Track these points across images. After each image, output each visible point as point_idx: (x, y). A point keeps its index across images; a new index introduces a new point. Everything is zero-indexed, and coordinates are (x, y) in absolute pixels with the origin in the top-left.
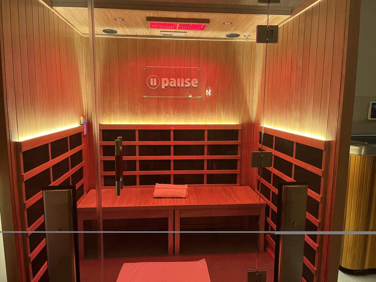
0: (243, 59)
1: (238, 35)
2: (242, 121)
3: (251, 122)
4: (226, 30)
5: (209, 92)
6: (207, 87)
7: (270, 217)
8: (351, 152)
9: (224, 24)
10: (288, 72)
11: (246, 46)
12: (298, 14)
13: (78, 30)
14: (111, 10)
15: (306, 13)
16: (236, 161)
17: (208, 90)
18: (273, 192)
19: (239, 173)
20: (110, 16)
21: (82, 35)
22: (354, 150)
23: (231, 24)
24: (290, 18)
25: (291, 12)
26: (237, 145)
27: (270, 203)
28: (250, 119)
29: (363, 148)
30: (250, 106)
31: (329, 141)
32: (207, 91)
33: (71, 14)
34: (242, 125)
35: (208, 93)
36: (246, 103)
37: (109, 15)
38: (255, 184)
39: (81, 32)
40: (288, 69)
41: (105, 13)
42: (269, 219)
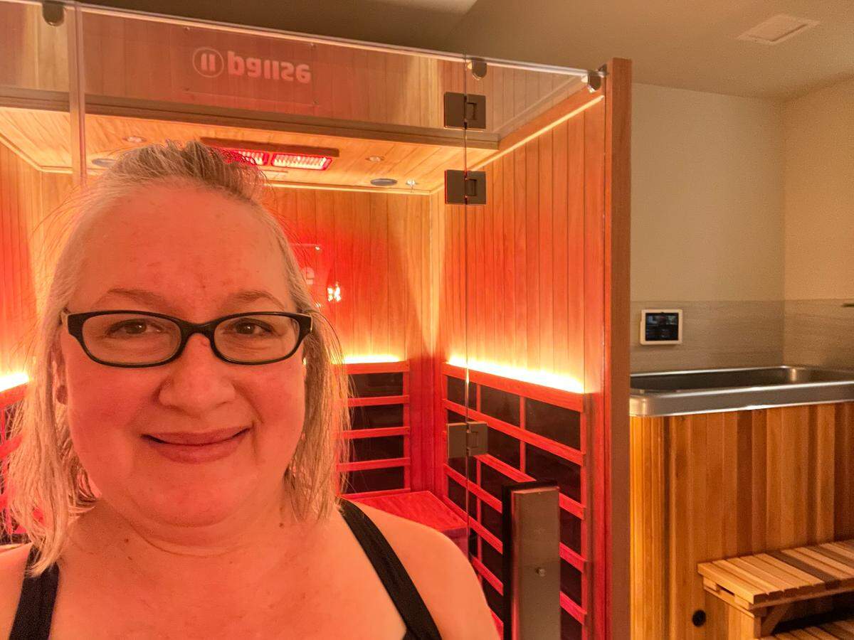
0: (405, 229)
1: (394, 182)
2: (408, 354)
3: (428, 355)
4: (370, 170)
5: (335, 294)
6: (331, 282)
7: (480, 555)
8: (633, 412)
9: (368, 159)
10: (499, 255)
11: (410, 202)
12: (511, 149)
13: (29, 157)
14: (118, 120)
15: (526, 148)
16: (400, 438)
17: (334, 288)
18: (482, 502)
19: (409, 464)
20: (114, 132)
21: (39, 169)
22: (637, 407)
23: (382, 160)
24: (495, 154)
25: (499, 144)
26: (401, 406)
27: (477, 525)
28: (425, 348)
29: (643, 402)
30: (425, 324)
31: (591, 395)
32: (330, 291)
33: (15, 122)
34: (411, 363)
35: (333, 295)
36: (415, 316)
37: (111, 129)
38: (443, 486)
39: (36, 163)
40: (499, 252)
41: (101, 125)
42: (476, 560)
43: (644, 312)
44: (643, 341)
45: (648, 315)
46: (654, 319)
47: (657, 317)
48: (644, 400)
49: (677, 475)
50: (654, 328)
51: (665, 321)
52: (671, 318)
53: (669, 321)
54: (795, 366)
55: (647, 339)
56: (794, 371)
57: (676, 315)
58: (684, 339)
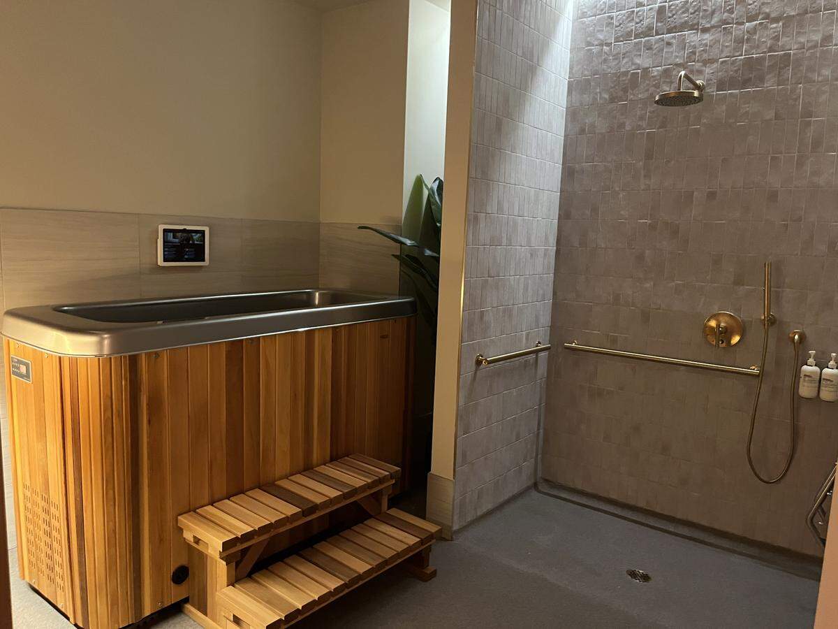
29: (105, 338)
43: (161, 228)
44: (160, 262)
45: (165, 231)
46: (174, 237)
47: (179, 235)
48: (106, 336)
49: (149, 422)
50: (174, 246)
51: (188, 239)
52: (196, 237)
53: (193, 241)
54: (318, 289)
55: (165, 260)
56: (317, 294)
57: (203, 232)
58: (210, 260)
